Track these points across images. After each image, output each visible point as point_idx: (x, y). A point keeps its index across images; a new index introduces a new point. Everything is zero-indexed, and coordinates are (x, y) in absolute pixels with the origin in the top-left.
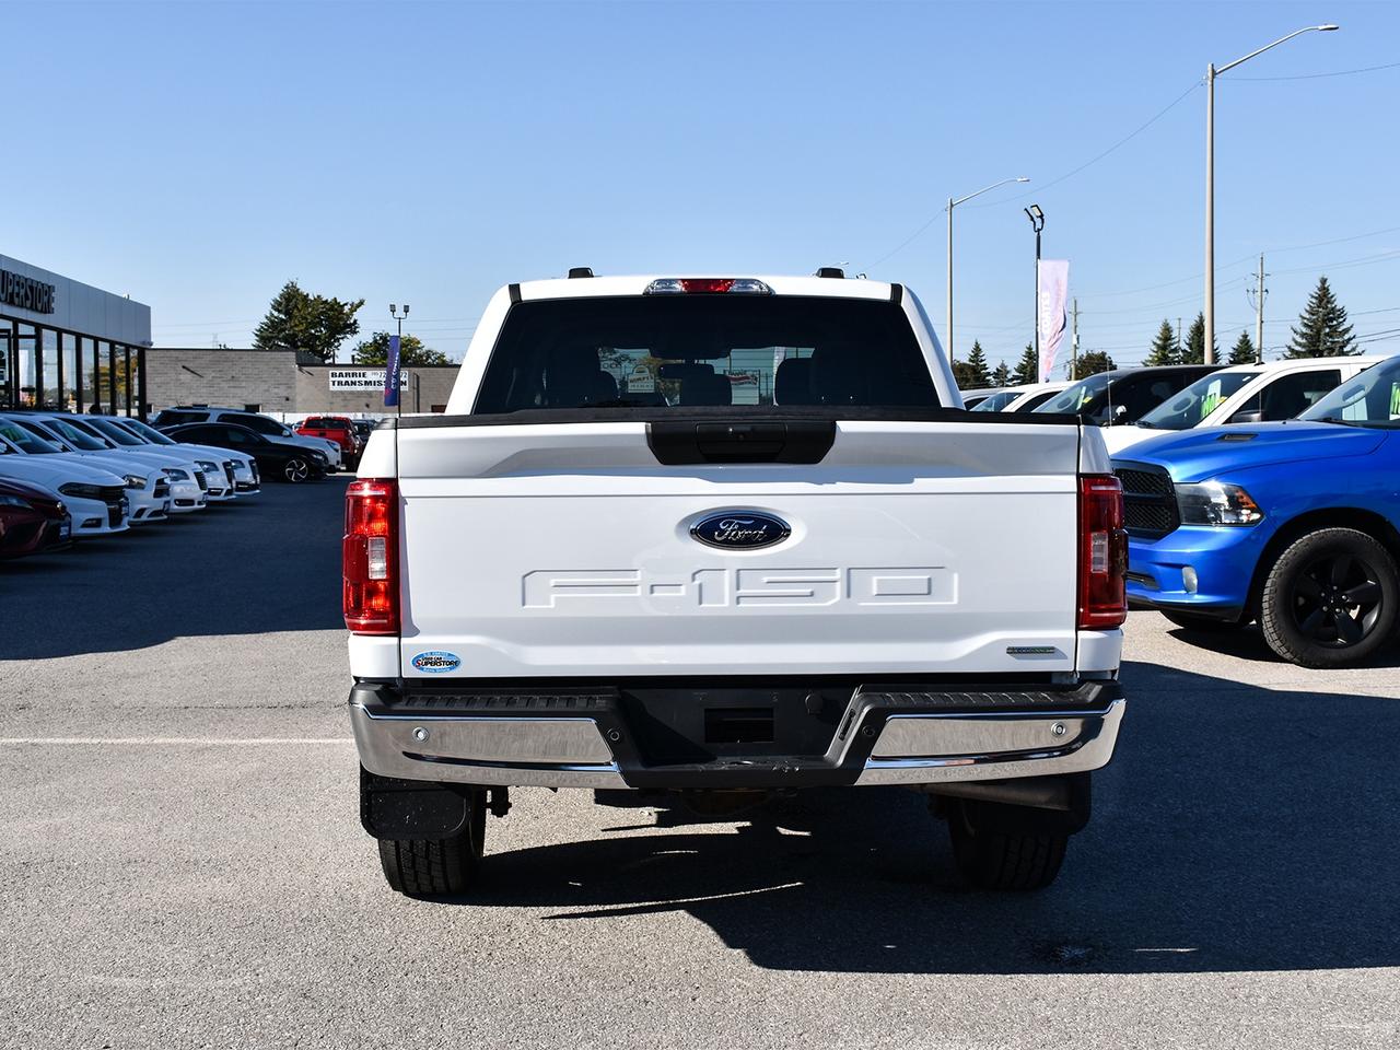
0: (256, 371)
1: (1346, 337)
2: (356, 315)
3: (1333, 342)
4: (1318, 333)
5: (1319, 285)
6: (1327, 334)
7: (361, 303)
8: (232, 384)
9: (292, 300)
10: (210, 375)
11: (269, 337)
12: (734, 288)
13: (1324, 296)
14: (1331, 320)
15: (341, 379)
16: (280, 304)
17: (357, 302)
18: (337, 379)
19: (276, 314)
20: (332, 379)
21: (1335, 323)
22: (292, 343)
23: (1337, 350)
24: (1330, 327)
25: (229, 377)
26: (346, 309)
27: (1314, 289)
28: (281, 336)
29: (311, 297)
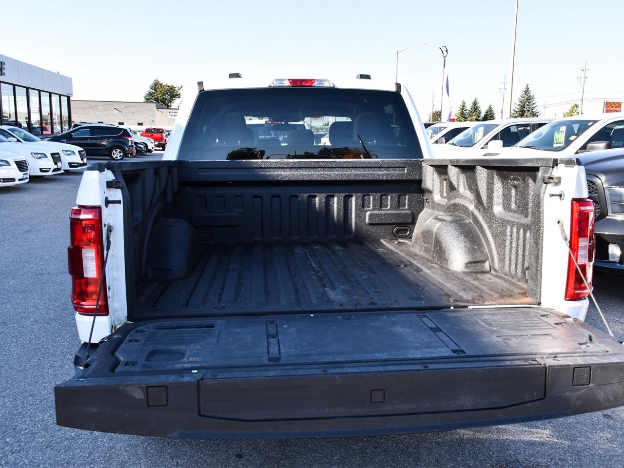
0: (141, 110)
1: (534, 106)
2: (180, 91)
3: (529, 108)
4: (524, 104)
5: (526, 87)
6: (527, 105)
7: (182, 87)
8: (133, 115)
9: (156, 86)
10: (124, 111)
11: (149, 99)
12: (316, 84)
13: (527, 91)
14: (529, 100)
15: (172, 114)
16: (153, 87)
17: (180, 87)
18: (171, 114)
19: (151, 90)
20: (169, 114)
21: (530, 101)
22: (157, 100)
23: (531, 111)
24: (529, 102)
25: (132, 112)
26: (176, 89)
27: (524, 88)
28: (153, 98)
29: (163, 84)
